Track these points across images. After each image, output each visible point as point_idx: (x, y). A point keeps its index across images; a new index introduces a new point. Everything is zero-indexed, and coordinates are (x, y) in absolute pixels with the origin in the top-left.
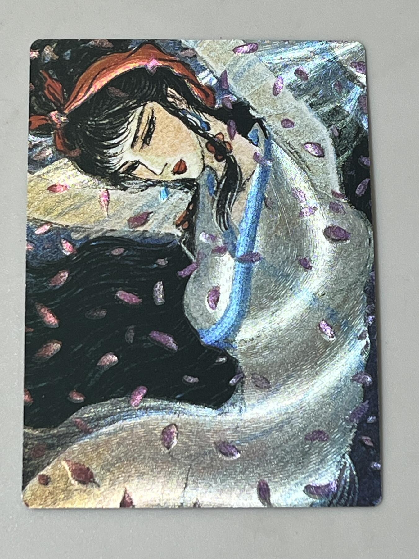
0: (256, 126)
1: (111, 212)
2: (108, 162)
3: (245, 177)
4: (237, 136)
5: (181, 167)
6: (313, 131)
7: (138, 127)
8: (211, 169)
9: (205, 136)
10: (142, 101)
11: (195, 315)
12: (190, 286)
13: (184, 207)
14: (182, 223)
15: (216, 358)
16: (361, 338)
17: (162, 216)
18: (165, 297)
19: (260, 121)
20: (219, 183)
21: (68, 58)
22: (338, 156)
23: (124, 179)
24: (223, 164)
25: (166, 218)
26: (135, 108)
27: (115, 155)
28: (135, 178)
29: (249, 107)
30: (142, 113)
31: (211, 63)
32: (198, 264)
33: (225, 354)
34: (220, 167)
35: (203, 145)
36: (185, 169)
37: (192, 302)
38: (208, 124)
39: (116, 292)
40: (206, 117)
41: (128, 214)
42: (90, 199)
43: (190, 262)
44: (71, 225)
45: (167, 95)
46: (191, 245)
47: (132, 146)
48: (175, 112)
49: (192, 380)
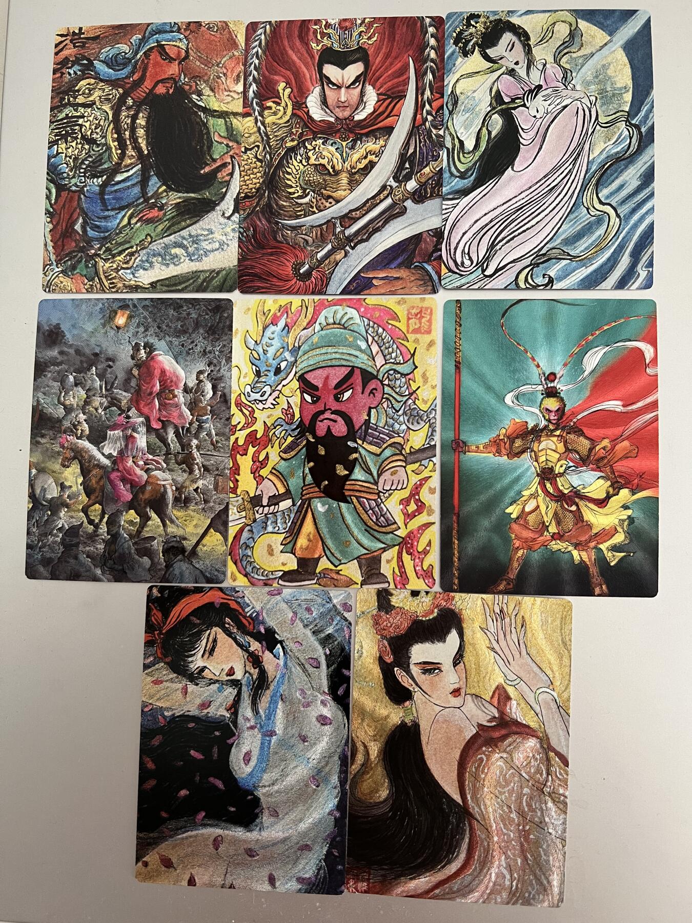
0: (279, 646)
1: (188, 699)
2: (188, 666)
3: (270, 680)
4: (267, 652)
5: (231, 672)
6: (314, 650)
7: (207, 643)
8: (250, 674)
9: (247, 651)
10: (210, 627)
11: (236, 769)
12: (233, 750)
13: (232, 698)
14: (230, 709)
15: (247, 796)
16: (335, 788)
17: (218, 703)
18: (218, 756)
19: (281, 642)
20: (254, 683)
21: (166, 596)
22: (328, 666)
23: (197, 678)
24: (257, 670)
25: (221, 705)
26: (206, 631)
27: (192, 662)
28: (203, 678)
29: (275, 632)
30: (209, 635)
31: (253, 602)
32: (239, 736)
33: (252, 794)
34: (255, 672)
35: (246, 657)
36: (234, 673)
37: (234, 761)
38: (249, 643)
39: (190, 751)
40: (248, 638)
41: (198, 701)
42: (176, 690)
43: (234, 735)
44: (164, 706)
45: (225, 623)
46: (235, 723)
47: (203, 656)
48: (229, 634)
49: (233, 809)
